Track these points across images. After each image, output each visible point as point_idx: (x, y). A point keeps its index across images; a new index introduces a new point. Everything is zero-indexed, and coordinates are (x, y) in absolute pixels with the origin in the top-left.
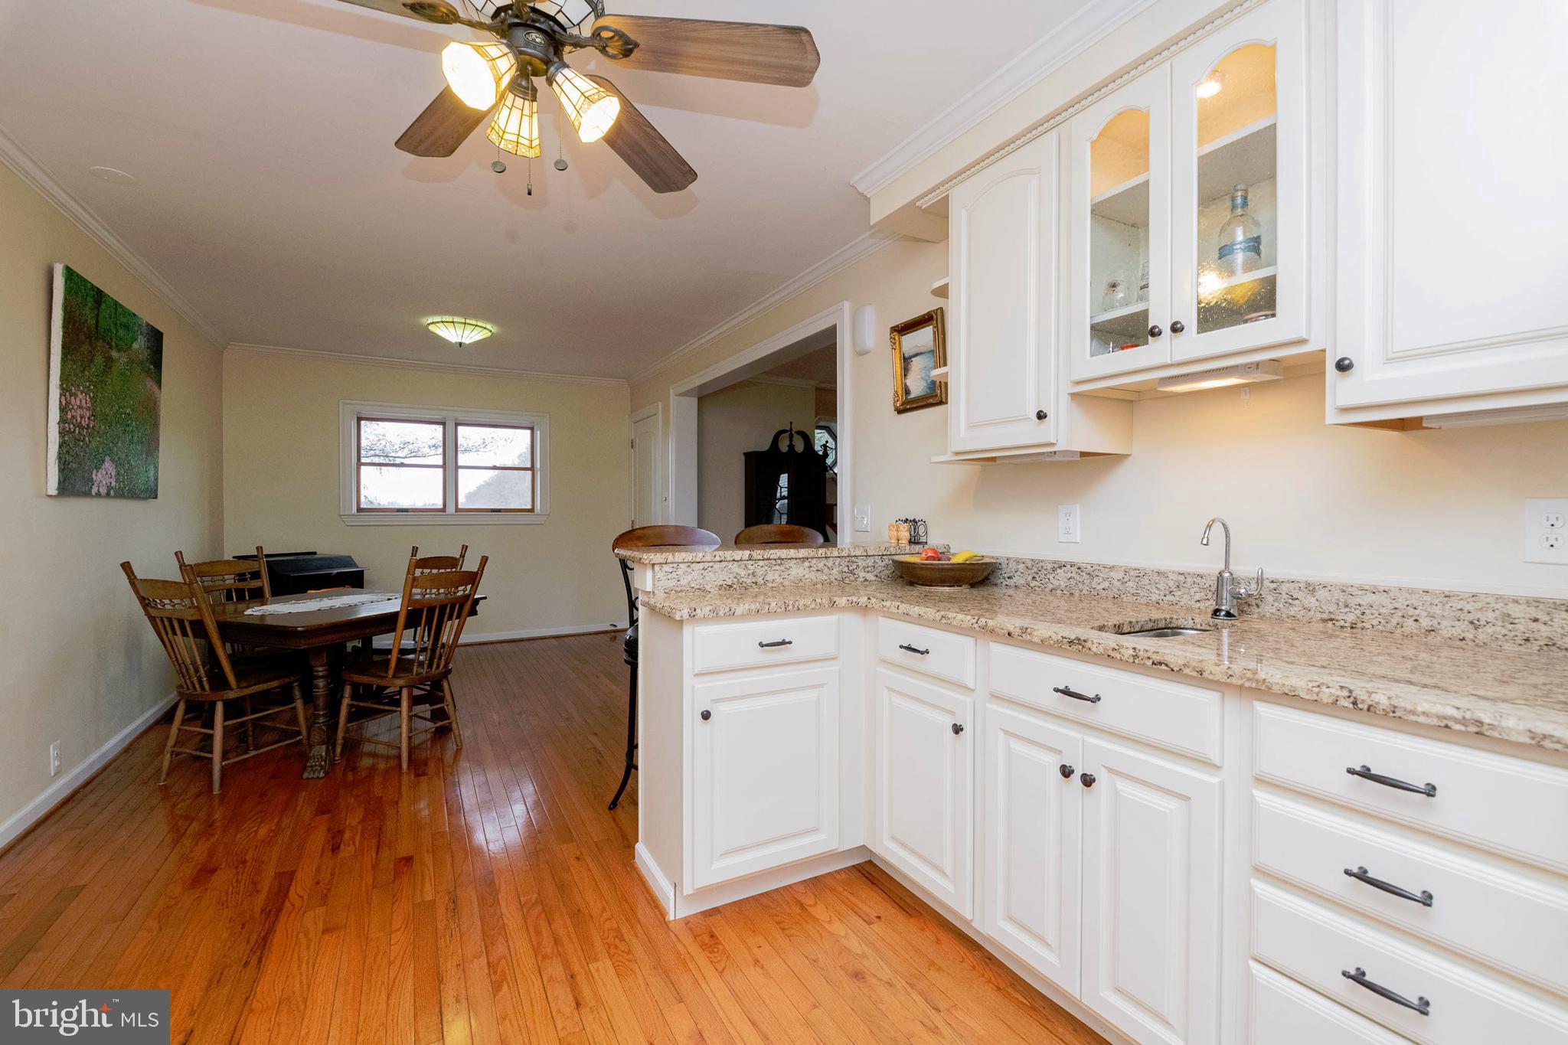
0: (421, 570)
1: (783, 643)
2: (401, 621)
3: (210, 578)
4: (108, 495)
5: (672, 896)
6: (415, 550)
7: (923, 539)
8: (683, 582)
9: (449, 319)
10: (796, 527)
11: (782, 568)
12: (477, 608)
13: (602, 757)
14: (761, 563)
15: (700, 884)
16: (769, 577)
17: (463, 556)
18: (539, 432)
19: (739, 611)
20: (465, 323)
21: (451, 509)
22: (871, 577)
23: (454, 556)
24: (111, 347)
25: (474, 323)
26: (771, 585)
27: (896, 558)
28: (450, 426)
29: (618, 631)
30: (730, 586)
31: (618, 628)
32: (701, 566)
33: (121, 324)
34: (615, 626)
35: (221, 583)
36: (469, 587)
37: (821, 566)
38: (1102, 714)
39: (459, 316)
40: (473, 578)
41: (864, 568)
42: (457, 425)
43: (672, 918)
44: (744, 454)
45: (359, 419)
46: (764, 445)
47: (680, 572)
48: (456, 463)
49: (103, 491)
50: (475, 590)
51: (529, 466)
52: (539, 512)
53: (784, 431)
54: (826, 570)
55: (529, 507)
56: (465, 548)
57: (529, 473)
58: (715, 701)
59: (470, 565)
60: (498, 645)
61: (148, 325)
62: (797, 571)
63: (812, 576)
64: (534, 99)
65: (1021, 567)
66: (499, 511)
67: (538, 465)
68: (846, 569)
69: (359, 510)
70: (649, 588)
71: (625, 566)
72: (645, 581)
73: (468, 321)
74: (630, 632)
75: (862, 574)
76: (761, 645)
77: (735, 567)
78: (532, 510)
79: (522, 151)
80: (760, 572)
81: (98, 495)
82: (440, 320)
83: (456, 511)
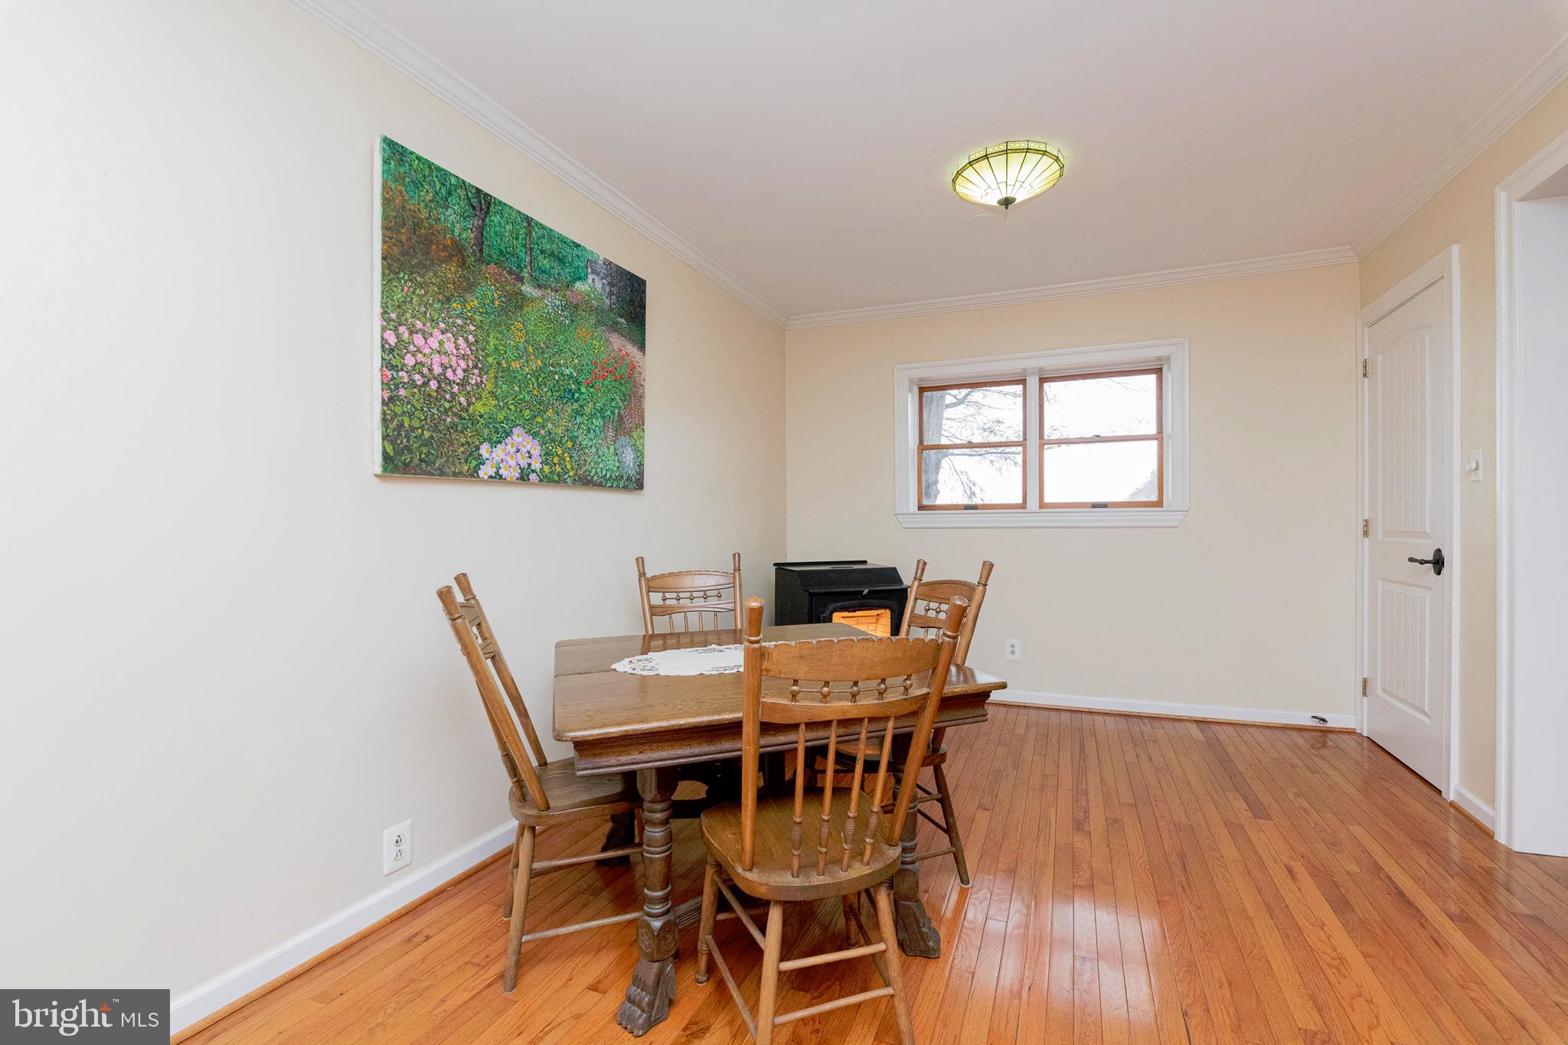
0: (925, 603)
3: (674, 595)
4: (523, 477)
20: (1006, 152)
21: (1032, 505)
23: (968, 580)
24: (521, 280)
28: (1031, 385)
29: (1331, 731)
31: (1331, 724)
33: (542, 252)
34: (1324, 720)
35: (674, 602)
42: (1042, 380)
45: (921, 390)
49: (510, 473)
52: (1170, 505)
55: (1153, 498)
56: (988, 568)
57: (1154, 444)
60: (1099, 719)
61: (608, 264)
66: (1104, 505)
67: (1169, 428)
69: (920, 507)
78: (1157, 504)
81: (498, 478)
83: (1040, 508)
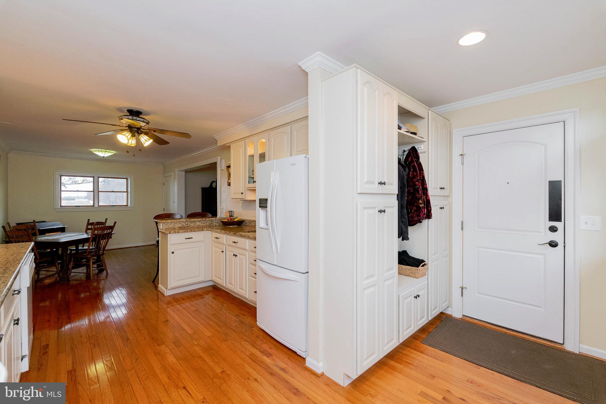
0: (91, 226)
1: (191, 238)
2: (91, 240)
5: (166, 291)
6: (89, 220)
7: (233, 216)
8: (170, 226)
9: (101, 150)
10: (204, 213)
11: (194, 223)
12: (112, 236)
13: (150, 273)
14: (189, 222)
15: (172, 286)
16: (191, 225)
17: (106, 221)
18: (129, 180)
19: (180, 232)
21: (96, 205)
22: (217, 224)
23: (103, 221)
25: (109, 151)
26: (191, 227)
27: (221, 220)
28: (96, 178)
30: (181, 227)
32: (174, 223)
36: (111, 230)
37: (204, 222)
38: (238, 245)
39: (104, 149)
40: (112, 228)
41: (215, 222)
42: (99, 177)
43: (166, 295)
44: (202, 188)
45: (61, 176)
46: (208, 185)
47: (169, 224)
48: (98, 190)
50: (112, 231)
51: (126, 191)
52: (130, 206)
53: (214, 181)
54: (205, 223)
55: (126, 204)
56: (106, 219)
57: (126, 193)
58: (175, 250)
59: (109, 223)
62: (198, 224)
63: (202, 224)
64: (135, 137)
65: (248, 221)
66: (114, 206)
67: (129, 190)
68: (211, 223)
69: (61, 206)
70: (161, 228)
71: (157, 223)
72: (161, 226)
73: (107, 151)
74: (158, 239)
75: (215, 224)
76: (186, 239)
77: (183, 223)
78: (127, 205)
79: (132, 145)
80: (189, 224)
82: (97, 150)
83: (99, 206)
